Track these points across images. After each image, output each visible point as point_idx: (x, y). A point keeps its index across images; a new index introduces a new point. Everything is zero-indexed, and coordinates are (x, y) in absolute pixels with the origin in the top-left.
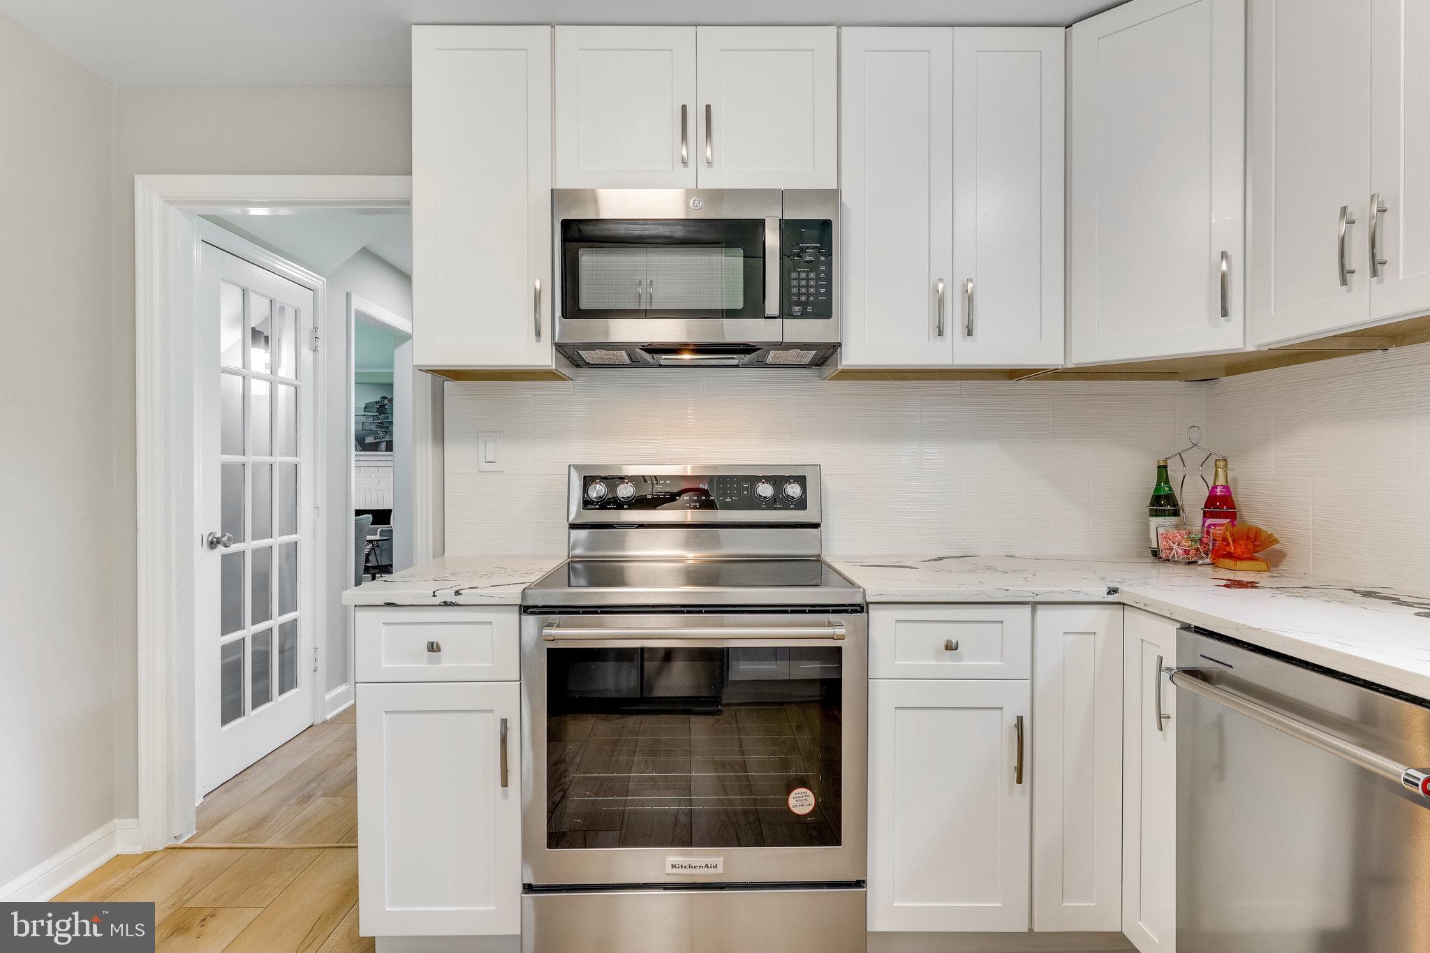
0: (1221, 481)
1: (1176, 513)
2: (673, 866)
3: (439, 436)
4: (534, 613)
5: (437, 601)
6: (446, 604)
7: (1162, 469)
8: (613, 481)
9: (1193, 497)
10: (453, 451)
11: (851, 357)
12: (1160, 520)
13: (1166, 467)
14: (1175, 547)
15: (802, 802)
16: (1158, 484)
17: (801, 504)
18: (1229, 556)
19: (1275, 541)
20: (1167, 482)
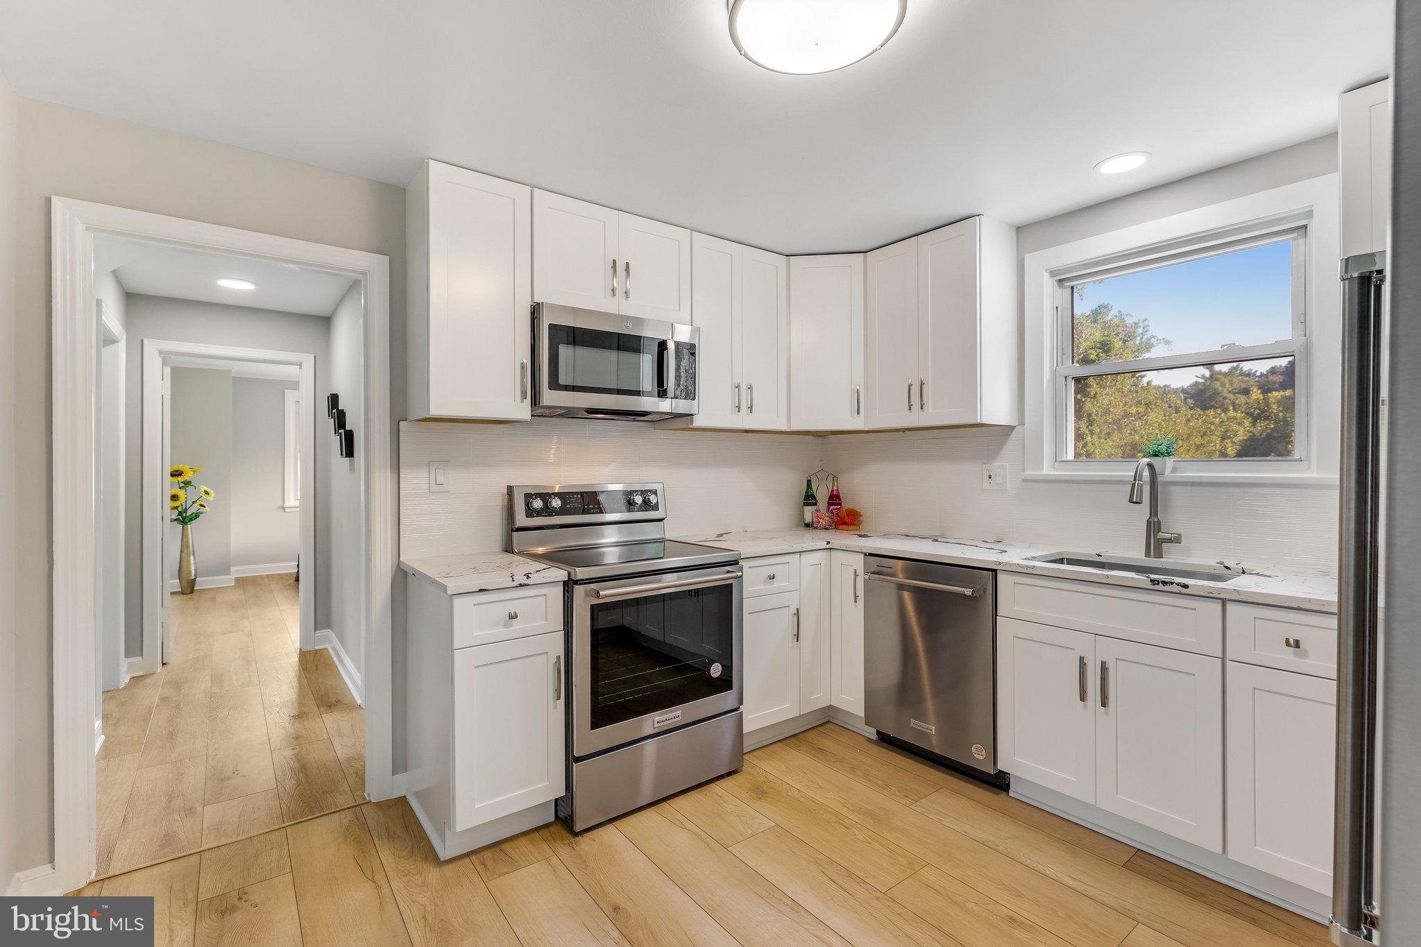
0: (835, 488)
1: (816, 504)
2: (658, 722)
3: (396, 465)
4: (581, 584)
5: (515, 584)
6: (521, 585)
7: (809, 482)
8: (545, 497)
9: (822, 495)
10: (414, 480)
11: (698, 422)
12: (810, 507)
13: (810, 480)
14: (821, 521)
15: (716, 670)
16: (807, 489)
17: (656, 508)
18: (845, 523)
19: (861, 516)
20: (811, 488)
